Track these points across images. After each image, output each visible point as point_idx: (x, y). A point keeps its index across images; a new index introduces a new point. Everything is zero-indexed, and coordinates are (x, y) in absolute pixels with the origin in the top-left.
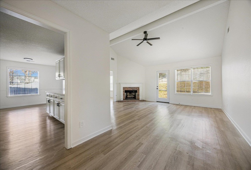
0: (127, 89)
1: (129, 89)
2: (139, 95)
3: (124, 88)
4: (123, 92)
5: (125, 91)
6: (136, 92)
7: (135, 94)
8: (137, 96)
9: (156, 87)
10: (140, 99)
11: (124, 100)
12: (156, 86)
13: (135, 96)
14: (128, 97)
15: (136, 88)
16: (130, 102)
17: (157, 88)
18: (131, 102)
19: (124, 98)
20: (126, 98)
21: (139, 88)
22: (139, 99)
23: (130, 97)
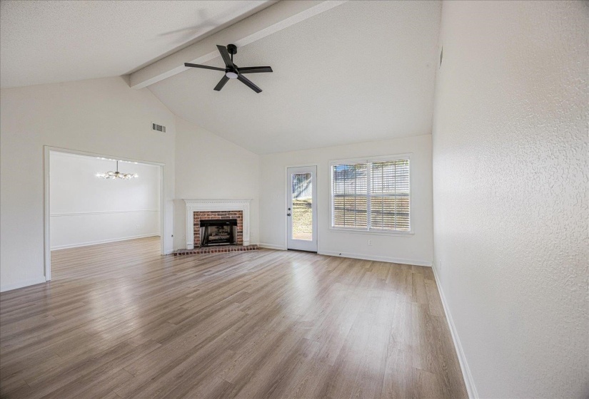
0: (206, 218)
1: (212, 217)
2: (242, 232)
3: (196, 214)
4: (192, 226)
5: (201, 221)
6: (234, 223)
7: (232, 230)
8: (236, 234)
9: (286, 212)
10: (246, 244)
11: (195, 247)
12: (286, 209)
13: (231, 234)
14: (211, 238)
15: (234, 212)
16: (211, 255)
17: (289, 212)
18: (217, 254)
19: (195, 244)
20: (205, 243)
21: (242, 214)
22: (242, 245)
23: (217, 238)
